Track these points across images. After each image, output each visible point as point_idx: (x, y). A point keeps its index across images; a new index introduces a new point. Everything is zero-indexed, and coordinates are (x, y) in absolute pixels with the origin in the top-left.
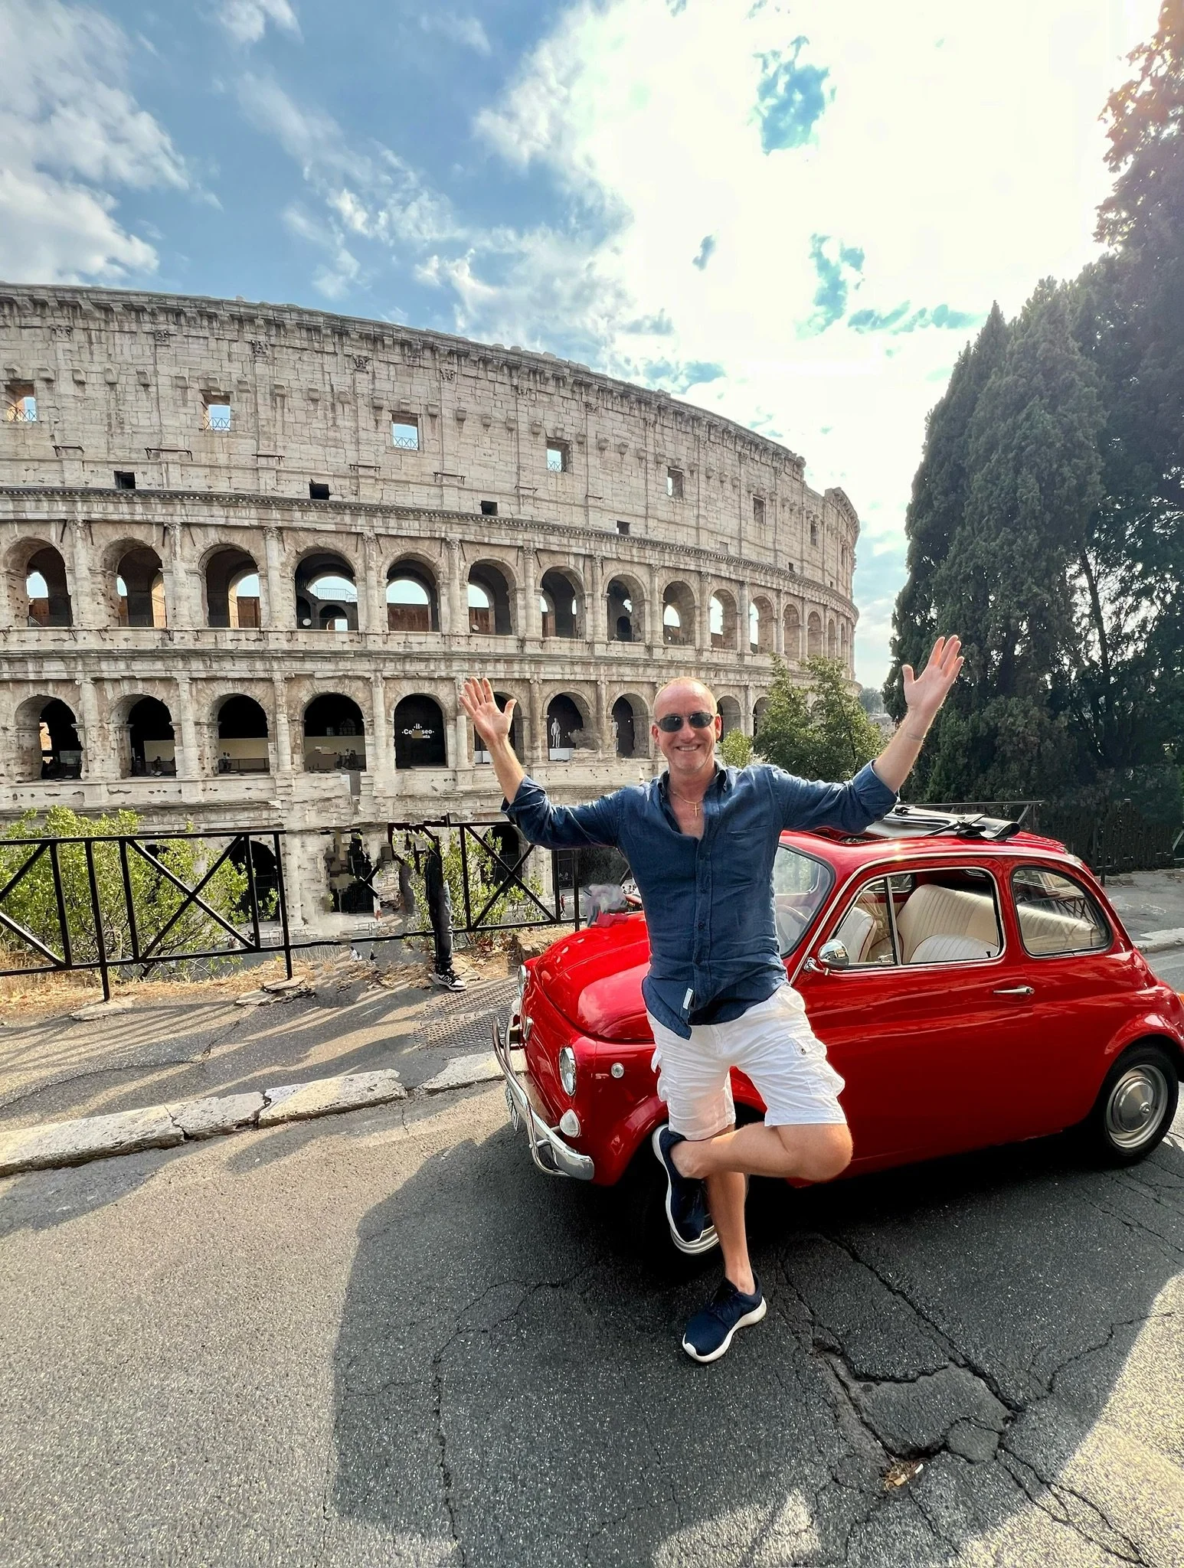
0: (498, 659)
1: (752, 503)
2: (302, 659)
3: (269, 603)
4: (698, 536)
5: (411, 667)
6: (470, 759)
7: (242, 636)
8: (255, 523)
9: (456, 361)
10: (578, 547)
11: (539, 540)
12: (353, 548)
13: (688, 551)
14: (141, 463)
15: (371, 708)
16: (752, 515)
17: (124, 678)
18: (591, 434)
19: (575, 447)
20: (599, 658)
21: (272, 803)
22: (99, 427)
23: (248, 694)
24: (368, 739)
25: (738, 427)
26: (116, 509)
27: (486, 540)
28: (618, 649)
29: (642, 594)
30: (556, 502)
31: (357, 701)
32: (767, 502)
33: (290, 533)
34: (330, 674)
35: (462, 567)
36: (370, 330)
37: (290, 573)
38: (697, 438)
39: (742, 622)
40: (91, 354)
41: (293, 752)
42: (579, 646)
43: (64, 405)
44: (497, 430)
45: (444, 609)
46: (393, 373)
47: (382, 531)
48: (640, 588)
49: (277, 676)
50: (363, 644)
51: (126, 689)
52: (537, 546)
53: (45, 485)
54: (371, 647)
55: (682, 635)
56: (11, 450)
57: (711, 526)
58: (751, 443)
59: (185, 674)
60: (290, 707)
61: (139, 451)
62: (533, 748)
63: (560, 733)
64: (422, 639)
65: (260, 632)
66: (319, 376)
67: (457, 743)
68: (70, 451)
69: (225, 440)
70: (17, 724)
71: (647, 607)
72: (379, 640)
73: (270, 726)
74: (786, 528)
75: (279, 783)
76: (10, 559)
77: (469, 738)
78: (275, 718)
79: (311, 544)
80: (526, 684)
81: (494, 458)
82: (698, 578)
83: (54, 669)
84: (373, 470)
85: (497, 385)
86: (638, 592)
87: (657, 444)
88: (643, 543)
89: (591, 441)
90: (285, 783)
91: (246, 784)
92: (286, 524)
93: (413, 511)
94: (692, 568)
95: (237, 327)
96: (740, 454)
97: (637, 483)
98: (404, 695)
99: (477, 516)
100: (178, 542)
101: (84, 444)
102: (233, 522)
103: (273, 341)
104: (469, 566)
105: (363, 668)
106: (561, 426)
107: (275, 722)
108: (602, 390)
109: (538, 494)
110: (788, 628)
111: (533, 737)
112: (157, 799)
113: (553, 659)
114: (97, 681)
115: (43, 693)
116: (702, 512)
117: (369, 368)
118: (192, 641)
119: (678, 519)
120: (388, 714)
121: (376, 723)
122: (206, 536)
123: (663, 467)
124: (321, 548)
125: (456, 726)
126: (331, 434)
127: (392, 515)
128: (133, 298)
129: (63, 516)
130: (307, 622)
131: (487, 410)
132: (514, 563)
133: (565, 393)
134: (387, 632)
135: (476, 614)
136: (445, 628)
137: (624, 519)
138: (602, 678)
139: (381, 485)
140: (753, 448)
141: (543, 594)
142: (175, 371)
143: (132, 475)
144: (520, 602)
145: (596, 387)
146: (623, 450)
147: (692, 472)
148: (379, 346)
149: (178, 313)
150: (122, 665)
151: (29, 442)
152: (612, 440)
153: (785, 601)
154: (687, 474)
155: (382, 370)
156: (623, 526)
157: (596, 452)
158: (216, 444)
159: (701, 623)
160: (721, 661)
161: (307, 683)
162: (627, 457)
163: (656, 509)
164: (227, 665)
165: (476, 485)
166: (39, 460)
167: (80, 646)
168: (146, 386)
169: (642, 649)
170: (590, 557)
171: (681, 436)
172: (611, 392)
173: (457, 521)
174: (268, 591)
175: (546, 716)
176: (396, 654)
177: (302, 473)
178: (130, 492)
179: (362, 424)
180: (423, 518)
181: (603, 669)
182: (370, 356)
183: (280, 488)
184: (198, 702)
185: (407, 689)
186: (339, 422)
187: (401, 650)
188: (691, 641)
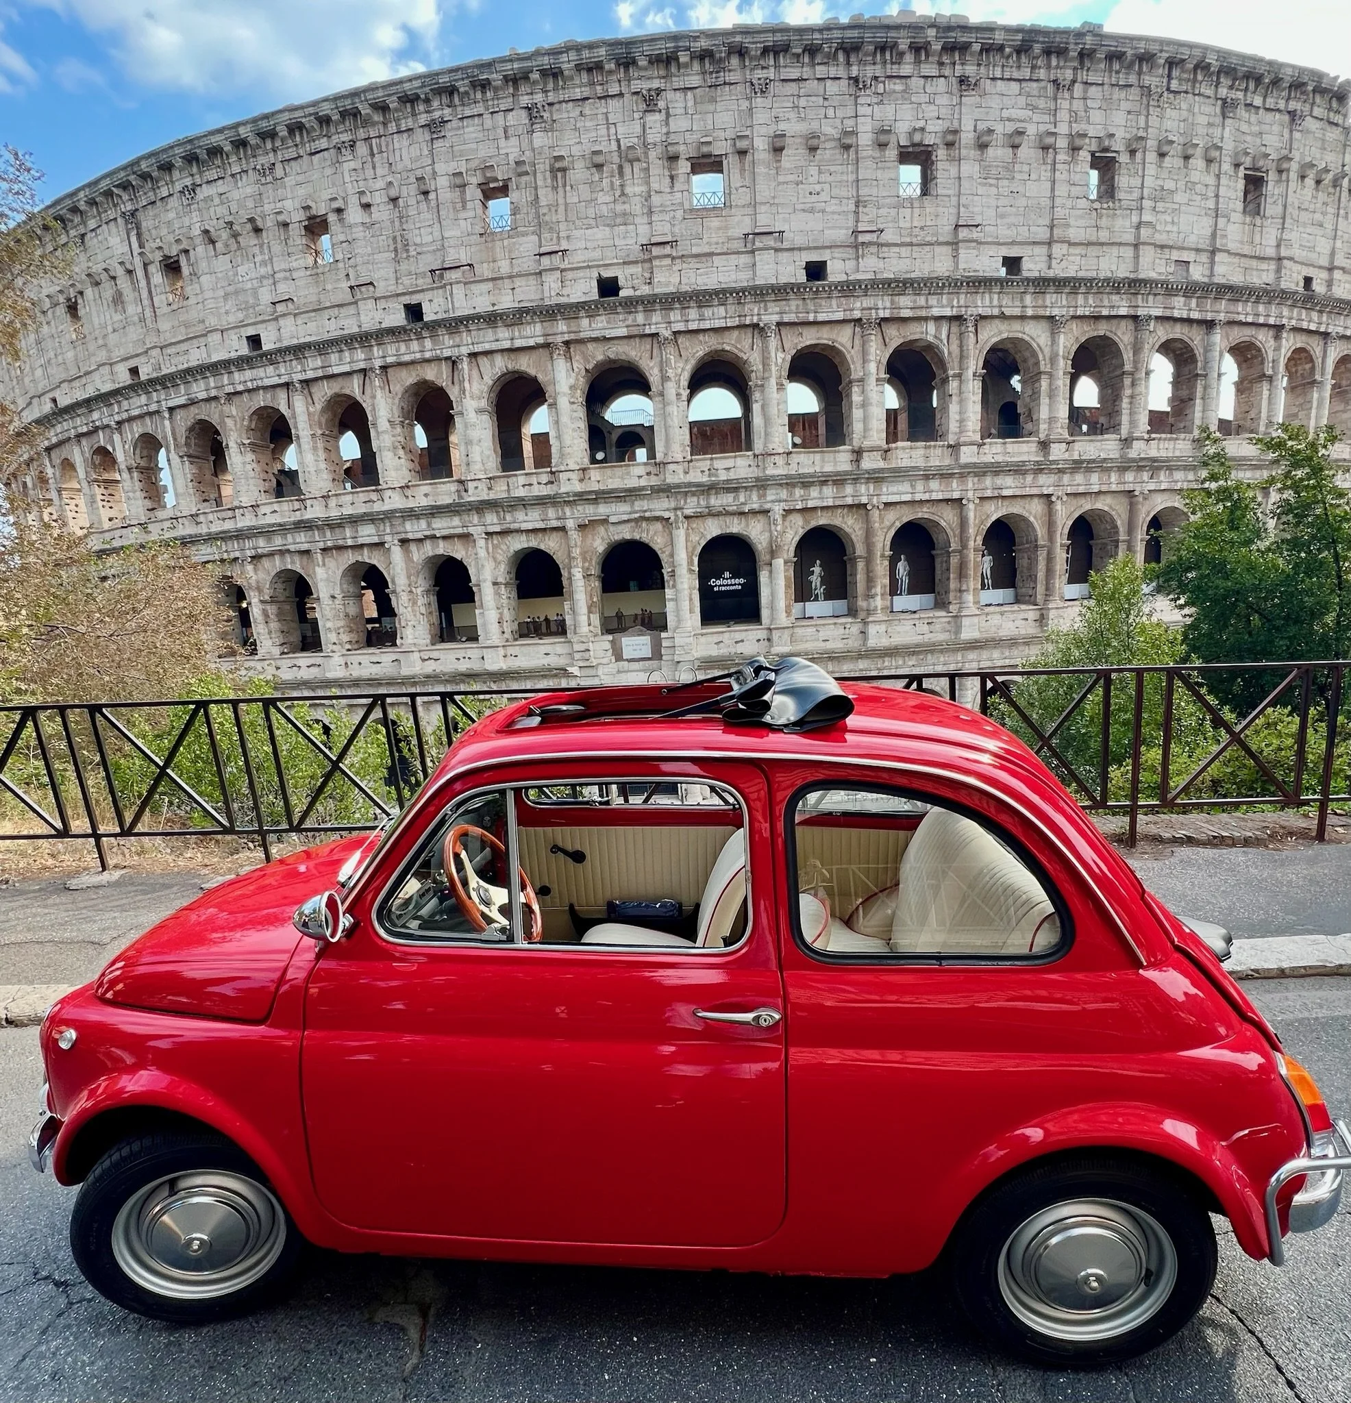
0: (823, 480)
1: (1241, 184)
2: (595, 501)
3: (559, 437)
4: (1137, 257)
5: (717, 501)
6: (788, 613)
7: (534, 480)
8: (541, 340)
9: (772, 62)
10: (941, 306)
11: (883, 306)
12: (648, 355)
13: (1115, 286)
14: (428, 290)
15: (672, 555)
16: (1239, 206)
17: (427, 537)
18: (967, 125)
19: (941, 153)
20: (966, 466)
21: (570, 669)
22: (386, 255)
23: (542, 547)
24: (669, 593)
25: (1223, 54)
26: (408, 347)
27: (811, 318)
28: (999, 450)
29: (1037, 363)
30: (911, 244)
31: (656, 548)
32: (1272, 177)
33: (578, 346)
34: (625, 517)
35: (780, 360)
36: (662, 48)
37: (580, 397)
38: (1146, 91)
39: (1205, 388)
40: (374, 168)
41: (590, 612)
42: (939, 451)
43: (354, 236)
44: (828, 152)
45: (757, 420)
46: (690, 103)
47: (680, 327)
48: (1034, 354)
49: (570, 524)
50: (662, 476)
51: (429, 550)
52: (882, 314)
53: (346, 332)
54: (671, 479)
55: (1102, 420)
56: (314, 298)
57: (1161, 238)
58: (1247, 76)
59: (481, 529)
60: (584, 560)
61: (423, 275)
62: (869, 596)
63: (909, 574)
64: (729, 463)
65: (552, 472)
66: (603, 131)
67: (773, 594)
68: (363, 289)
69: (506, 242)
70: (343, 591)
71: (1044, 384)
72: (680, 469)
73: (565, 583)
74: (1304, 216)
75: (577, 647)
76: (323, 420)
77: (787, 587)
78: (570, 573)
79: (600, 357)
80: (862, 512)
81: (824, 196)
82: (1130, 325)
83: (367, 533)
84: (668, 247)
85: (829, 83)
86: (1031, 361)
87: (1074, 117)
88: (1042, 284)
89: (967, 137)
90: (582, 647)
91: (544, 649)
92: (573, 336)
93: (716, 293)
94: (1123, 311)
95: (511, 90)
96: (1224, 101)
97: (1038, 189)
98: (709, 537)
99: (799, 286)
100: (466, 376)
101: (376, 277)
102: (519, 343)
103: (551, 97)
104: (789, 358)
105: (661, 506)
106: (921, 124)
107: (570, 578)
108: (987, 49)
109: (888, 237)
110: (1291, 389)
111: (870, 581)
112: (463, 667)
113: (899, 474)
114: (404, 542)
115: (360, 559)
116: (1147, 217)
117: (661, 104)
118: (486, 489)
119: (1104, 236)
120: (690, 563)
121: (678, 572)
122: (493, 365)
123: (1085, 156)
124: (614, 361)
125: (771, 572)
126: (619, 208)
127: (692, 304)
128: (407, 86)
129: (362, 365)
130: (600, 456)
131: (815, 125)
132: (849, 345)
133: (929, 69)
134: (689, 457)
135: (798, 423)
136: (758, 446)
137: (1013, 252)
138: (970, 494)
139: (678, 265)
140: (1252, 85)
141: (889, 382)
142: (452, 167)
143: (419, 305)
144: (856, 398)
145: (976, 47)
146: (1017, 140)
147: (1133, 152)
148: (673, 69)
149: (451, 91)
150: (423, 523)
151: (329, 287)
152: (999, 128)
153: (1289, 343)
154: (1124, 158)
155: (676, 102)
156: (1012, 264)
157: (974, 153)
158: (498, 250)
159: (1132, 397)
160: (1163, 454)
161: (602, 529)
162: (1023, 152)
163: (1068, 226)
164: (520, 515)
165: (800, 241)
166: (338, 306)
167: (387, 506)
168: (426, 193)
169: (1033, 447)
170: (958, 319)
171: (1117, 94)
172: (1001, 48)
173: (773, 297)
174: (557, 422)
175: (888, 553)
176: (698, 485)
177: (589, 267)
178: (420, 324)
179: (655, 186)
180: (730, 300)
181: (971, 482)
182: (662, 86)
183: (565, 292)
184: (495, 559)
185: (713, 529)
186: (628, 190)
187: (704, 479)
188: (1114, 427)
